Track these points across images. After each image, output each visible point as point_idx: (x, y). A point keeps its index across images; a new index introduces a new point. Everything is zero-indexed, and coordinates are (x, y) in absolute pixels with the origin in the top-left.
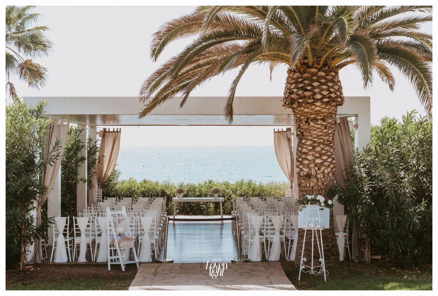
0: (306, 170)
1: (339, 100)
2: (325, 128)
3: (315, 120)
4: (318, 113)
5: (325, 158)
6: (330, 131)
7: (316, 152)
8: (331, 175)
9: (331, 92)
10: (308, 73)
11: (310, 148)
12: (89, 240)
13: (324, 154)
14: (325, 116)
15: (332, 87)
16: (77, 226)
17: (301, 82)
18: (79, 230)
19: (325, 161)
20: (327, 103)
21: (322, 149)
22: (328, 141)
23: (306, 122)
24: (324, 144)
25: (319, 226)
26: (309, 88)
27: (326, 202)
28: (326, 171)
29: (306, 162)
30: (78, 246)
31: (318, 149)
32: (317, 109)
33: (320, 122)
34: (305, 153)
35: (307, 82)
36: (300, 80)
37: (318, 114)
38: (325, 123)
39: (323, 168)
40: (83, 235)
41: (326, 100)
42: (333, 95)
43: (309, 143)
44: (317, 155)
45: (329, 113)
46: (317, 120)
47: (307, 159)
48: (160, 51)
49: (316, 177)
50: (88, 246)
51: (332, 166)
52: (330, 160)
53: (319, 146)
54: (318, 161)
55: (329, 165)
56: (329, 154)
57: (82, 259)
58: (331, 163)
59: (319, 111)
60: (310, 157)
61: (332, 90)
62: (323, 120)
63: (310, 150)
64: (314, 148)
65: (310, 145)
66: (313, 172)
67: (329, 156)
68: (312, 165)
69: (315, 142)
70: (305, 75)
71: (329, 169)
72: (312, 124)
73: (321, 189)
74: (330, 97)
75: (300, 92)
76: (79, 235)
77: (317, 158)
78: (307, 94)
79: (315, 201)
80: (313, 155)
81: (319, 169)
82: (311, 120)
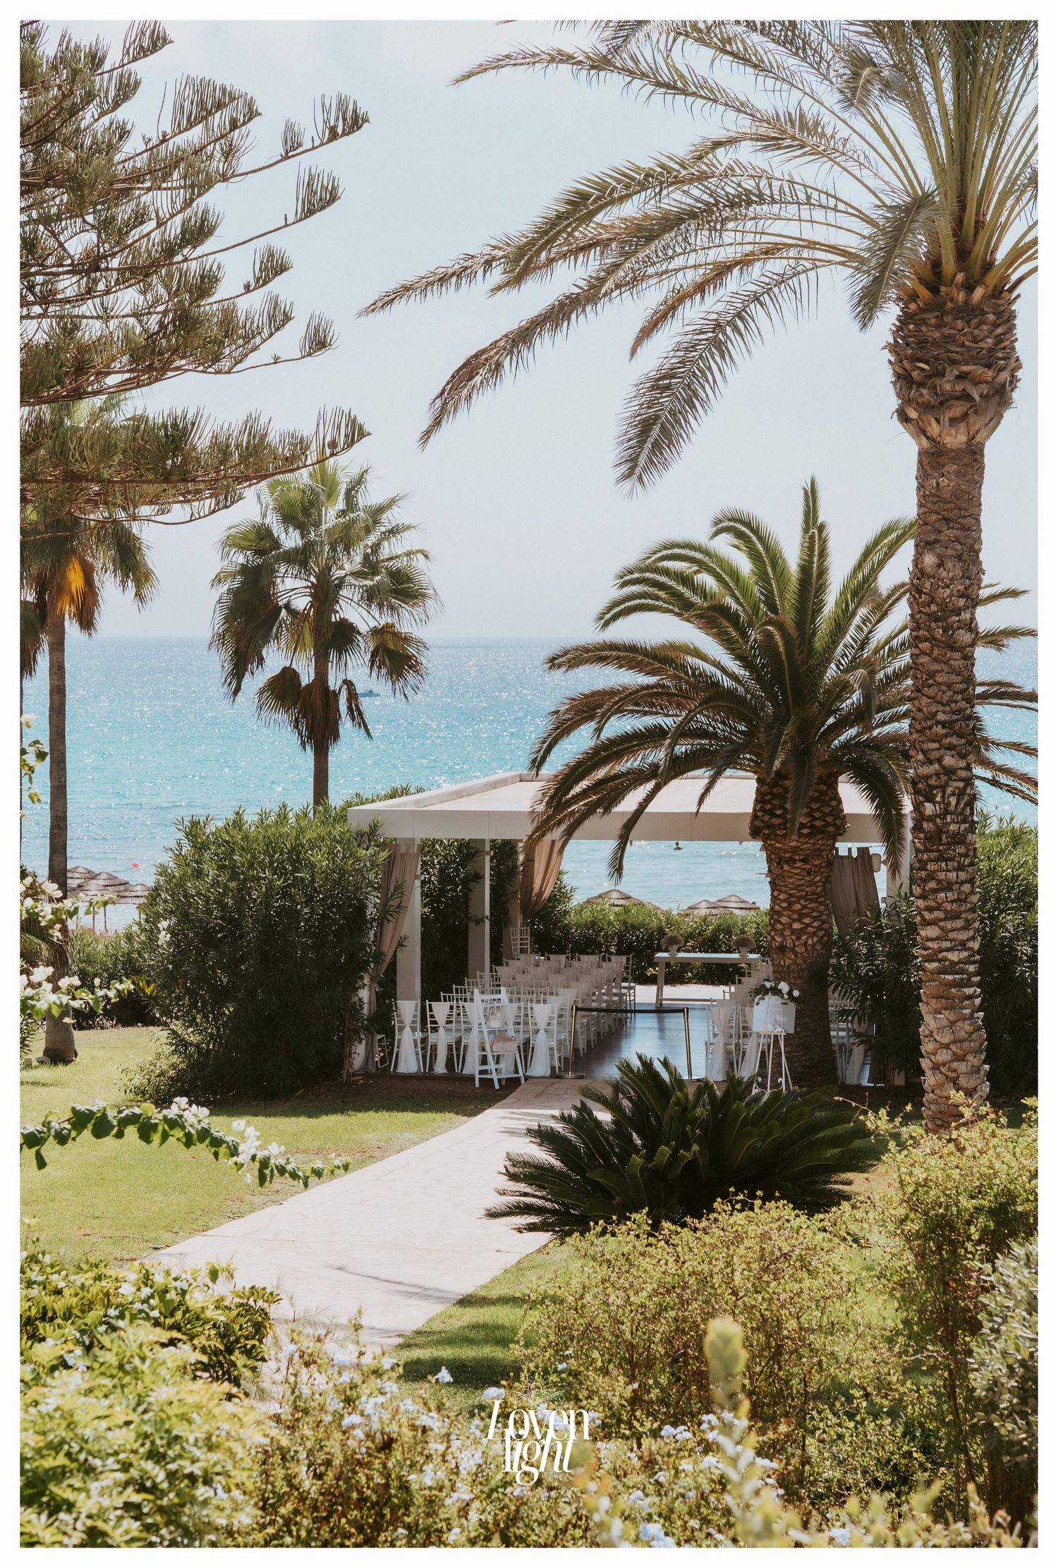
0: (779, 939)
1: (831, 829)
2: (809, 874)
3: (791, 861)
4: (795, 850)
5: (807, 921)
6: (817, 879)
7: (794, 912)
8: (818, 947)
9: (815, 819)
10: (781, 786)
11: (785, 905)
12: (451, 1039)
13: (807, 915)
14: (807, 855)
15: (818, 810)
16: (432, 1016)
17: (769, 802)
18: (435, 1022)
19: (808, 925)
20: (809, 835)
21: (804, 907)
22: (813, 893)
23: (779, 864)
24: (806, 900)
25: (779, 1029)
26: (779, 812)
27: (790, 993)
28: (810, 942)
29: (779, 926)
30: (434, 1048)
31: (798, 907)
32: (793, 844)
33: (799, 864)
34: (779, 914)
35: (776, 802)
36: (768, 797)
37: (795, 853)
38: (808, 867)
39: (804, 938)
40: (441, 1030)
41: (805, 831)
42: (818, 823)
43: (781, 897)
44: (795, 916)
45: (814, 851)
46: (795, 861)
47: (780, 923)
48: (543, 759)
49: (793, 950)
50: (450, 1048)
51: (821, 933)
52: (815, 924)
53: (798, 902)
54: (796, 926)
55: (814, 933)
56: (814, 914)
57: (440, 1068)
58: (819, 928)
59: (797, 847)
60: (784, 920)
61: (817, 815)
62: (804, 861)
63: (784, 909)
64: (790, 904)
65: (784, 901)
66: (789, 944)
67: (815, 919)
68: (787, 933)
69: (791, 895)
70: (775, 790)
71: (815, 939)
72: (786, 867)
73: (802, 970)
74: (812, 827)
75: (766, 818)
76: (435, 1030)
77: (795, 920)
78: (774, 821)
79: (776, 991)
80: (789, 917)
81: (799, 938)
82: (786, 862)
